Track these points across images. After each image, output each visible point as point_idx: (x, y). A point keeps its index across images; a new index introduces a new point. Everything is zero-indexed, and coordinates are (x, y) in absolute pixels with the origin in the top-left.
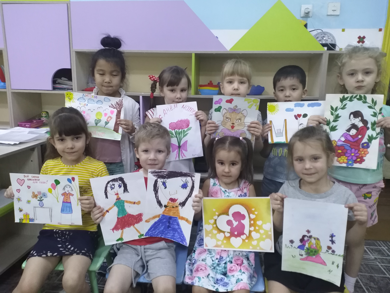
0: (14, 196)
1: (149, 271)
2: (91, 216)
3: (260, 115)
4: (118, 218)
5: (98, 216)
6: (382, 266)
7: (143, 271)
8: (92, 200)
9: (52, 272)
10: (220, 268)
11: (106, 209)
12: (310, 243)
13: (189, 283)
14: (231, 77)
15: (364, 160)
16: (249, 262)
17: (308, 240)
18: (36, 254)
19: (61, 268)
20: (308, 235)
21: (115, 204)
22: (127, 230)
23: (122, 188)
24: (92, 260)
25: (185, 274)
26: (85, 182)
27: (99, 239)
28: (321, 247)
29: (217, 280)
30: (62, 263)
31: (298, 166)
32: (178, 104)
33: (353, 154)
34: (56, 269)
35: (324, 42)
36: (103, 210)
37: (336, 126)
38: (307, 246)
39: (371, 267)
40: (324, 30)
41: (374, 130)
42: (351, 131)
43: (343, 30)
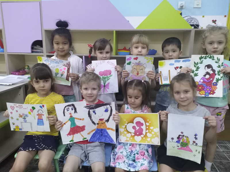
0: (9, 116)
1: (89, 159)
2: (55, 127)
3: (154, 67)
4: (71, 128)
5: (59, 126)
6: (227, 155)
7: (86, 159)
8: (55, 118)
9: (32, 160)
10: (131, 157)
11: (64, 122)
12: (183, 139)
13: (113, 166)
14: (137, 45)
15: (215, 93)
16: (148, 153)
17: (182, 138)
18: (22, 149)
19: (37, 157)
20: (182, 135)
21: (69, 120)
22: (76, 135)
23: (74, 110)
24: (56, 153)
25: (110, 161)
26: (51, 107)
27: (59, 141)
28: (189, 142)
29: (130, 164)
30: (38, 155)
31: (176, 96)
32: (105, 60)
33: (208, 89)
34: (34, 158)
35: (192, 24)
36: (62, 123)
37: (197, 73)
38: (181, 141)
39: (221, 156)
40: (192, 17)
41: (219, 75)
42: (206, 76)
43: (203, 17)
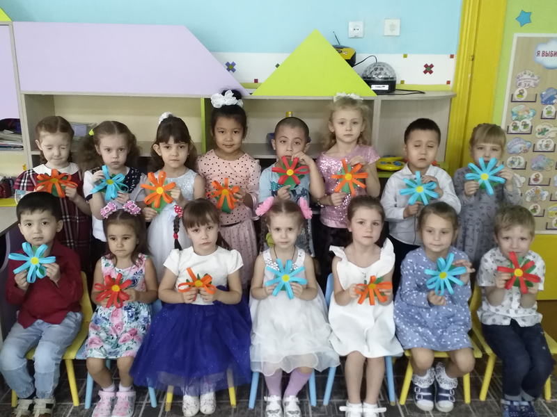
43: (405, 56)
